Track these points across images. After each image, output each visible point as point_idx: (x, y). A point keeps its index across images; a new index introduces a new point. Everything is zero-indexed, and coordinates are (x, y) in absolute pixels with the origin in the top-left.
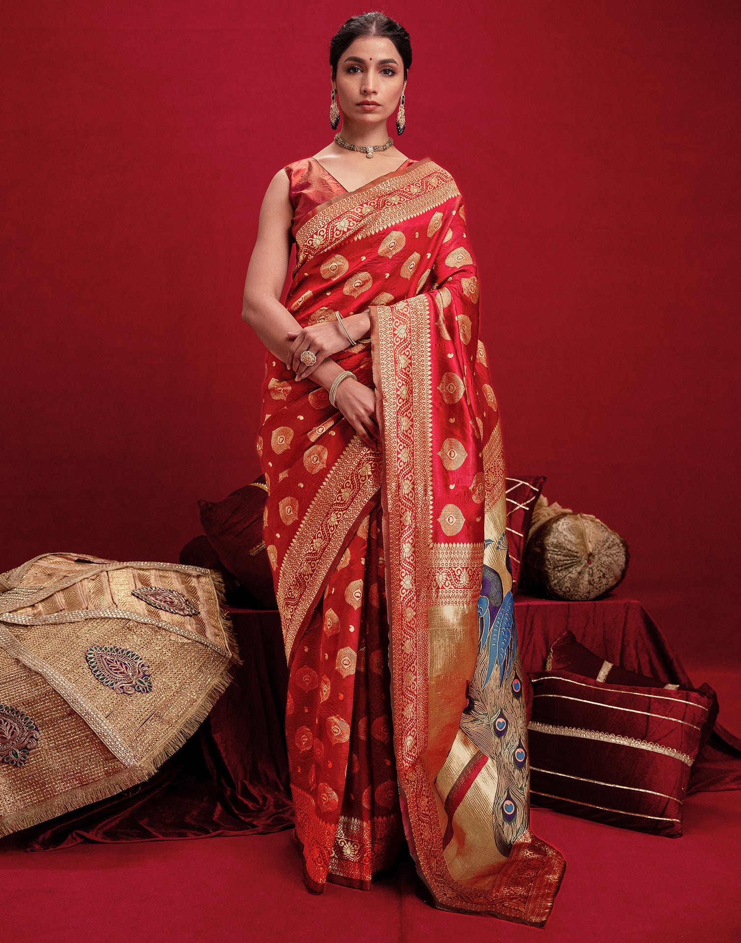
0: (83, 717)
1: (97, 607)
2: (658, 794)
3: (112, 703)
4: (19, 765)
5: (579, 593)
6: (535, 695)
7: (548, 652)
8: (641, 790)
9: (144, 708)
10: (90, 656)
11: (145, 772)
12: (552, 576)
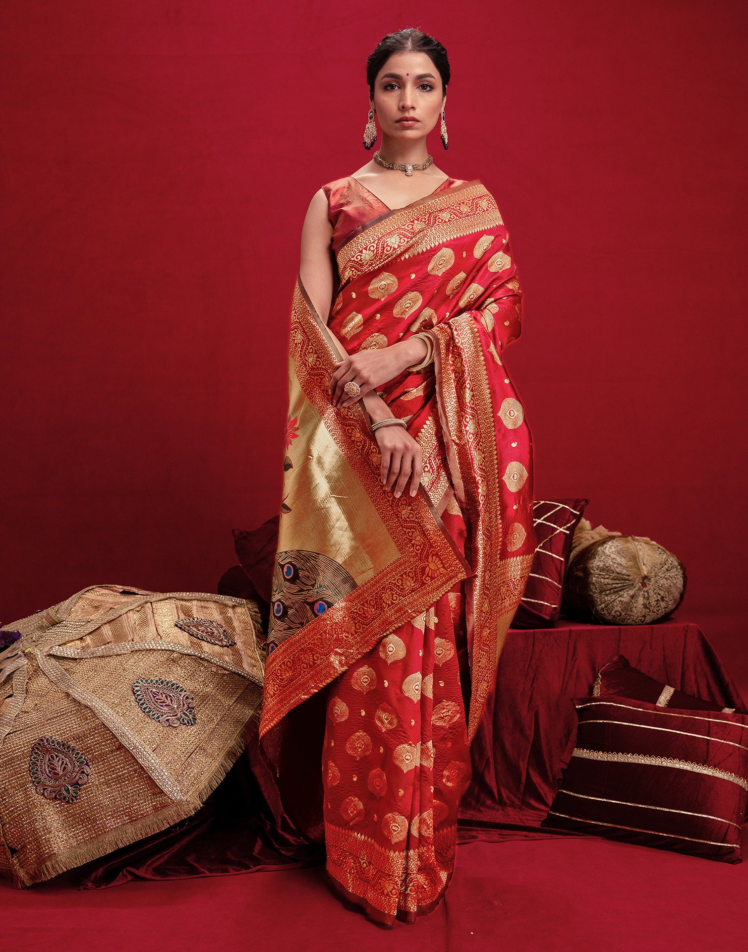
0: (131, 751)
1: (142, 639)
2: (719, 819)
3: (159, 736)
4: (71, 801)
5: (632, 617)
6: (580, 721)
7: (595, 678)
8: (703, 816)
9: (189, 741)
10: (136, 689)
11: (192, 806)
12: (598, 600)
